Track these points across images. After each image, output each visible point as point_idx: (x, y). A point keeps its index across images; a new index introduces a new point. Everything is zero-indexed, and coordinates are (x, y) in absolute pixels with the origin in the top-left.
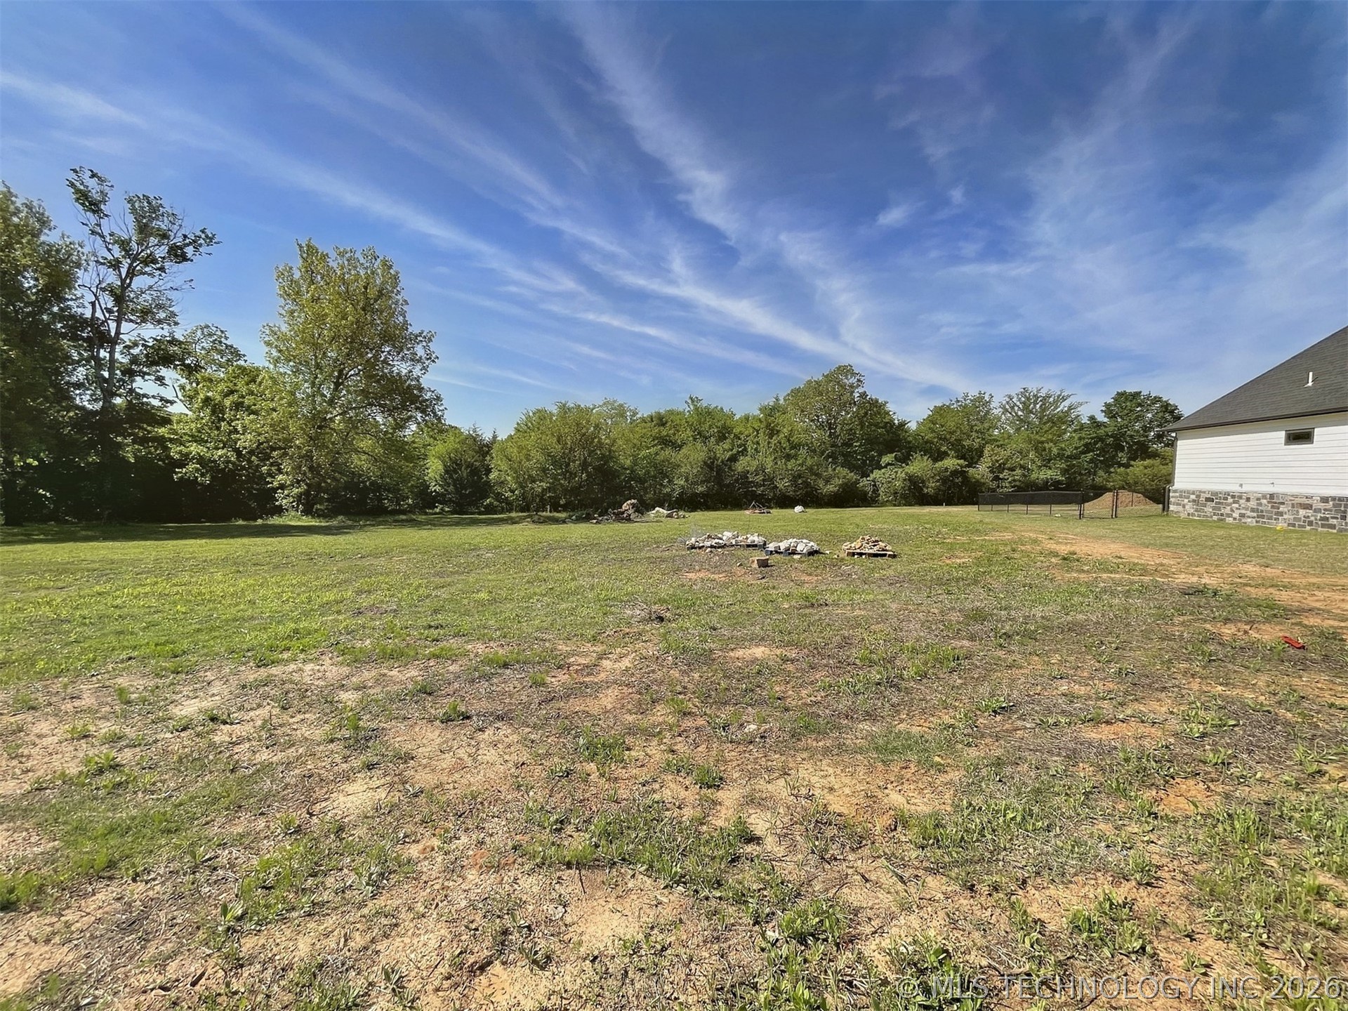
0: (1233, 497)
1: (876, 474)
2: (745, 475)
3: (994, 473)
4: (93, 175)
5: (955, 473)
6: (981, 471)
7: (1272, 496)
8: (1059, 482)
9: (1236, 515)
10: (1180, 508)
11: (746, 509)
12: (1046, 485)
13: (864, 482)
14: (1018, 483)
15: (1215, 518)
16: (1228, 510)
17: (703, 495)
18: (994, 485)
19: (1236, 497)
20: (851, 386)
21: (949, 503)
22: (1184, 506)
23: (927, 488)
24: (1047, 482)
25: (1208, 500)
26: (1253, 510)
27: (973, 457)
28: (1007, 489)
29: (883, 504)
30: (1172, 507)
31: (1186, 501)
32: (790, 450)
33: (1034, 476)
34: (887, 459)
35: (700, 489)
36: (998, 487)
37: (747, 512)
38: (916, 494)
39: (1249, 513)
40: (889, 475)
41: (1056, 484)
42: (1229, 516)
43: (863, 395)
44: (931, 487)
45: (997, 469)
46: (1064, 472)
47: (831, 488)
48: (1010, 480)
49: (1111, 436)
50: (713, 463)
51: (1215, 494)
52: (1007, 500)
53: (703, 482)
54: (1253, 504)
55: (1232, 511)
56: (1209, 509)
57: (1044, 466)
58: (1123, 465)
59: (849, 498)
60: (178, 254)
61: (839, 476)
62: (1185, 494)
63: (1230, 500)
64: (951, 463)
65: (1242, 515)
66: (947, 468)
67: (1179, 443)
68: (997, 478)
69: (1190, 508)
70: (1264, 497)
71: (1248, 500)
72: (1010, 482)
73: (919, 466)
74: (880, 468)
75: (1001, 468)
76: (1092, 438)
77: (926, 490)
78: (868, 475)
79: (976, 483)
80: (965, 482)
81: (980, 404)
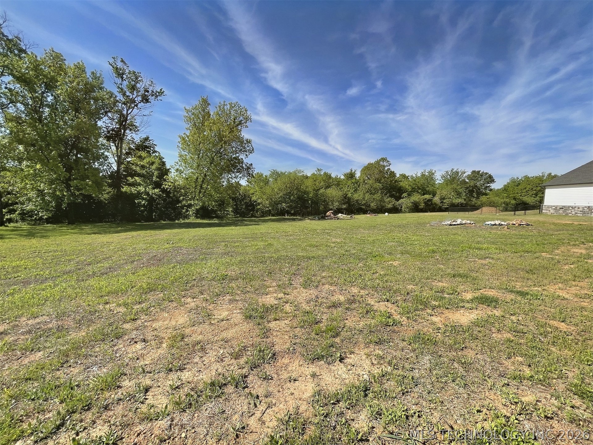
0: (572, 207)
1: (400, 201)
2: (357, 201)
4: (122, 61)
5: (430, 200)
6: (437, 199)
7: (589, 207)
9: (573, 213)
10: (548, 211)
11: (367, 214)
12: (458, 205)
13: (397, 203)
14: (450, 204)
15: (564, 214)
16: (570, 211)
17: (345, 209)
18: (441, 205)
19: (573, 208)
20: (384, 166)
21: (431, 212)
22: (549, 211)
24: (458, 203)
25: (560, 208)
26: (581, 211)
27: (434, 195)
28: (446, 206)
29: (405, 212)
30: (543, 211)
31: (550, 209)
32: (371, 191)
33: (454, 201)
34: (405, 195)
35: (344, 206)
36: (443, 205)
37: (368, 215)
38: (416, 208)
39: (579, 212)
40: (405, 202)
41: (462, 204)
42: (570, 213)
43: (389, 169)
44: (422, 205)
45: (442, 199)
46: (465, 200)
47: (390, 206)
48: (447, 203)
49: (471, 187)
50: (346, 196)
51: (564, 206)
52: (446, 210)
53: (344, 204)
54: (581, 209)
55: (572, 212)
56: (561, 211)
57: (458, 198)
58: (475, 197)
59: (395, 210)
60: (145, 100)
61: (390, 202)
62: (549, 207)
63: (571, 208)
64: (427, 197)
65: (577, 213)
66: (426, 199)
67: (546, 190)
68: (442, 202)
69: (552, 211)
70: (586, 207)
71: (579, 208)
73: (416, 197)
74: (403, 198)
75: (444, 199)
76: (465, 188)
77: (420, 207)
78: (398, 201)
79: (435, 204)
80: (432, 204)
81: (431, 174)
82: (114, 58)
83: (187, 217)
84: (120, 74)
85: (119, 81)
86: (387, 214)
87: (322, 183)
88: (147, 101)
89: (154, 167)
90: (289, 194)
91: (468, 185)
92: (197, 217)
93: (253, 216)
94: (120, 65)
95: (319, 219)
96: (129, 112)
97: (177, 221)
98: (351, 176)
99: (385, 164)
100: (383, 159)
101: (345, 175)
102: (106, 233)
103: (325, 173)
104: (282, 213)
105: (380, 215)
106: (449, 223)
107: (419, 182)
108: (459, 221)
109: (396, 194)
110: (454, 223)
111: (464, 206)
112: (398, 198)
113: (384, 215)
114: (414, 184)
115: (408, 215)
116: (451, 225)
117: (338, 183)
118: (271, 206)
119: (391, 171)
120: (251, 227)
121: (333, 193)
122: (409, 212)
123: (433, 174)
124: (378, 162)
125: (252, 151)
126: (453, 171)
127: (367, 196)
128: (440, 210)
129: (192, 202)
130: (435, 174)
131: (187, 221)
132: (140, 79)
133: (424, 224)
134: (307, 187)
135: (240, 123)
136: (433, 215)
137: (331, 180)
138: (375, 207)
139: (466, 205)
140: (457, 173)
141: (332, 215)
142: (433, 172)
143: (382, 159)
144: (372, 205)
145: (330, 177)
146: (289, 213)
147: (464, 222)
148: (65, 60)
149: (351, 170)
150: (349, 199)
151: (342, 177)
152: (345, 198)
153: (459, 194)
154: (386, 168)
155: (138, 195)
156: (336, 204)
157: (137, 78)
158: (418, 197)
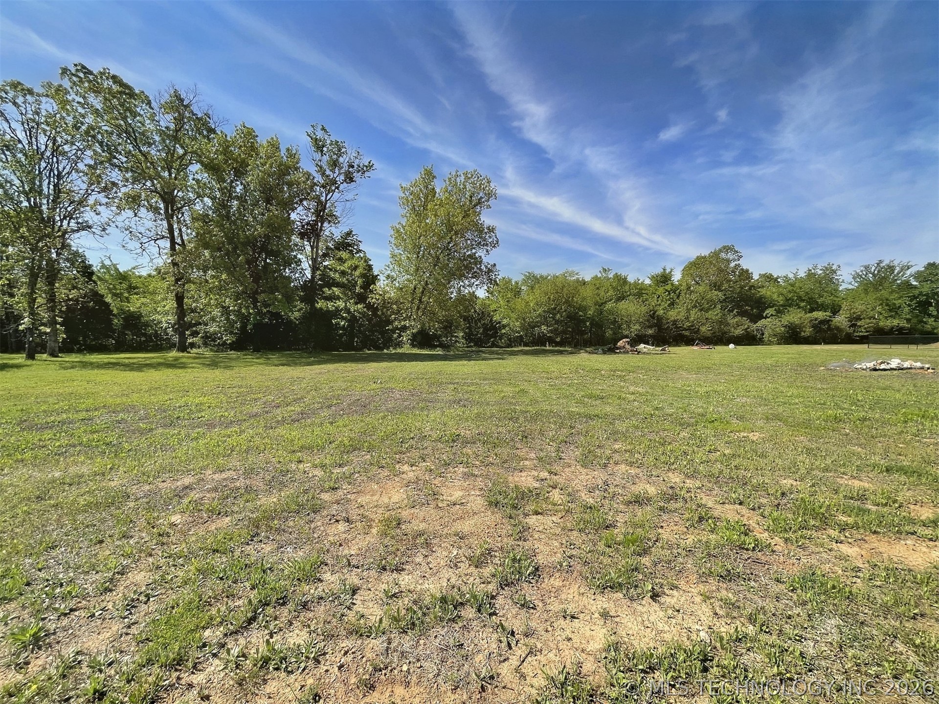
1: (761, 323)
2: (675, 322)
3: (851, 322)
5: (823, 322)
6: (841, 320)
8: (902, 328)
11: (693, 345)
12: (891, 331)
13: (754, 327)
14: (872, 329)
17: (651, 336)
18: (851, 330)
20: (728, 261)
21: (826, 343)
23: (805, 332)
24: (893, 328)
27: (835, 310)
28: (862, 333)
29: (770, 343)
32: (702, 306)
33: (881, 324)
34: (770, 311)
35: (650, 332)
36: (854, 331)
37: (695, 348)
38: (793, 336)
40: (770, 324)
41: (900, 330)
43: (739, 265)
44: (808, 331)
45: (854, 320)
46: (908, 320)
47: (739, 332)
48: (866, 326)
49: (925, 295)
50: (654, 314)
52: (862, 340)
53: (650, 327)
57: (891, 316)
58: (933, 316)
59: (750, 339)
60: (349, 179)
61: (738, 325)
64: (820, 315)
66: (816, 319)
68: (854, 325)
72: (865, 329)
73: (794, 316)
74: (766, 317)
75: (859, 318)
76: (909, 297)
77: (803, 334)
78: (756, 322)
79: (837, 328)
80: (829, 328)
81: (830, 272)
82: (313, 126)
83: (399, 345)
84: (319, 146)
85: (318, 156)
86: (732, 346)
87: (611, 293)
88: (351, 180)
89: (357, 273)
90: (553, 311)
91: (917, 292)
92: (413, 346)
93: (493, 345)
94: (320, 134)
95: (604, 353)
96: (328, 197)
97: (385, 351)
98: (664, 279)
99: (730, 256)
100: (727, 249)
101: (652, 278)
102: (296, 364)
103: (617, 276)
104: (541, 341)
105: (719, 348)
106: (871, 365)
107: (801, 288)
108: (894, 363)
109: (752, 310)
110: (883, 366)
111: (906, 334)
112: (755, 319)
113: (725, 347)
114: (790, 292)
115: (775, 348)
116: (875, 370)
117: (640, 292)
118: (523, 330)
119: (742, 269)
120: (491, 362)
121: (630, 308)
122: (779, 344)
123: (834, 272)
124: (716, 254)
125: (495, 244)
126: (882, 265)
127: (694, 314)
128: (849, 340)
129: (407, 323)
130: (839, 273)
131: (399, 351)
132: (343, 150)
133: (813, 366)
134: (584, 299)
135: (479, 202)
136: (831, 350)
137: (627, 288)
138: (709, 334)
139: (911, 331)
140: (891, 268)
141: (628, 347)
142: (834, 267)
143: (724, 247)
144: (703, 329)
145: (625, 281)
146: (551, 341)
147: (906, 364)
148: (257, 136)
149: (664, 270)
150: (660, 319)
151: (648, 282)
152: (653, 316)
153: (894, 310)
154: (732, 265)
155: (336, 313)
156: (636, 328)
157: (339, 150)
158: (799, 315)
